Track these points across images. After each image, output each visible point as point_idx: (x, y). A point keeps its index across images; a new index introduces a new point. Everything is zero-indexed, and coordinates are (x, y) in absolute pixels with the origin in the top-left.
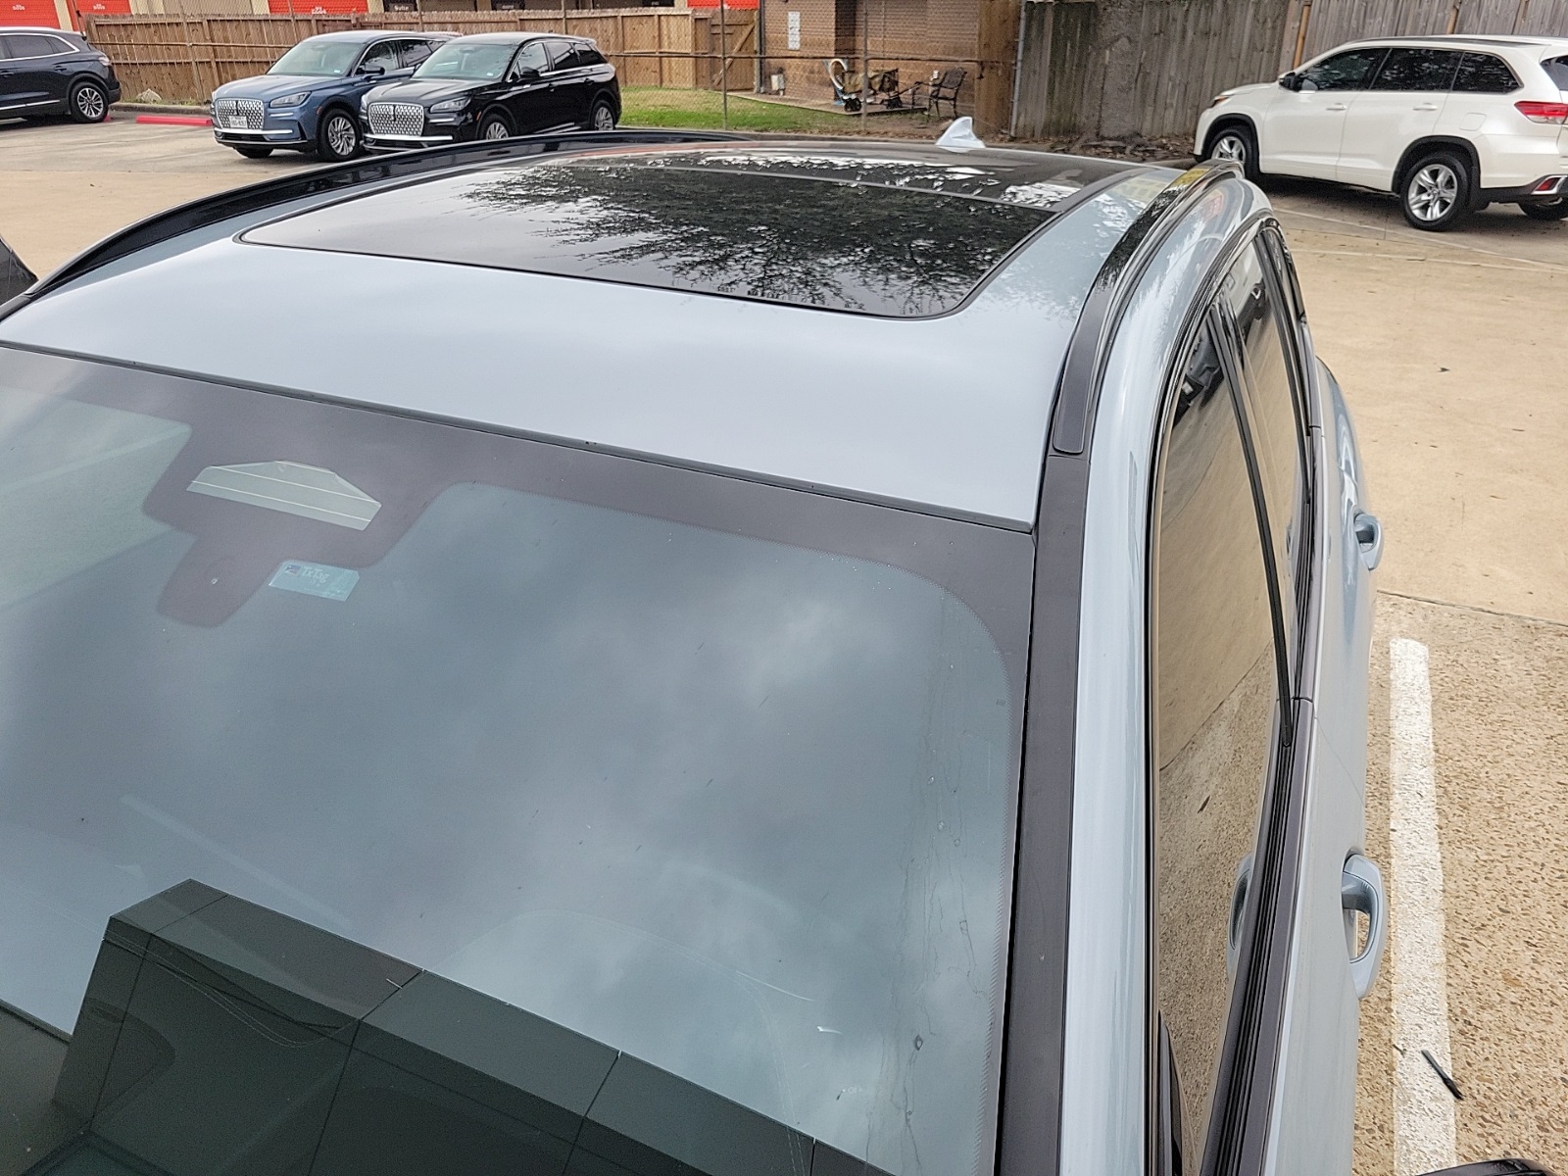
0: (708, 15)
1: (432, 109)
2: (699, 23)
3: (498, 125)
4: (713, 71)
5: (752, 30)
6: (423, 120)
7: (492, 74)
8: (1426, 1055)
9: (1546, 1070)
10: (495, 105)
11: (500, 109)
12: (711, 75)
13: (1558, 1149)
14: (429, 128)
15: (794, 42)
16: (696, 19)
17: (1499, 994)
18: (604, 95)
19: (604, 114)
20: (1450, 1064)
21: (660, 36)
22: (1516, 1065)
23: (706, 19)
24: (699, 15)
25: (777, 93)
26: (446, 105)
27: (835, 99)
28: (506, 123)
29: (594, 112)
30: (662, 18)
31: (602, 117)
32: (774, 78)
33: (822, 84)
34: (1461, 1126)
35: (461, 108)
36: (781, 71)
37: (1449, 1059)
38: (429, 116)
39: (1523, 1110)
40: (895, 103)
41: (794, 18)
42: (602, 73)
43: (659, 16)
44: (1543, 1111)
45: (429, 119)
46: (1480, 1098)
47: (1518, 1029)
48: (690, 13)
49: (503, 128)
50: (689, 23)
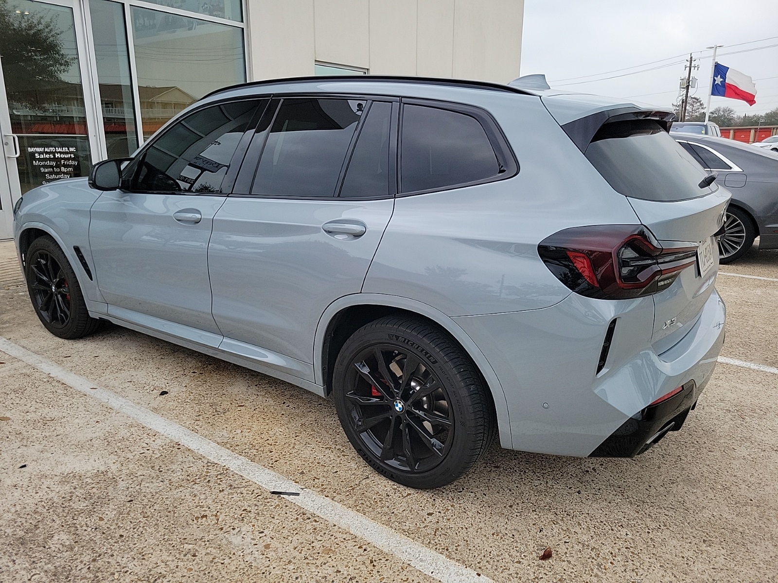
8: (298, 494)
9: (271, 529)
13: (234, 509)
17: (321, 540)
20: (290, 500)
22: (278, 521)
34: (260, 488)
37: (292, 501)
39: (256, 510)
44: (252, 515)
46: (269, 500)
47: (297, 533)
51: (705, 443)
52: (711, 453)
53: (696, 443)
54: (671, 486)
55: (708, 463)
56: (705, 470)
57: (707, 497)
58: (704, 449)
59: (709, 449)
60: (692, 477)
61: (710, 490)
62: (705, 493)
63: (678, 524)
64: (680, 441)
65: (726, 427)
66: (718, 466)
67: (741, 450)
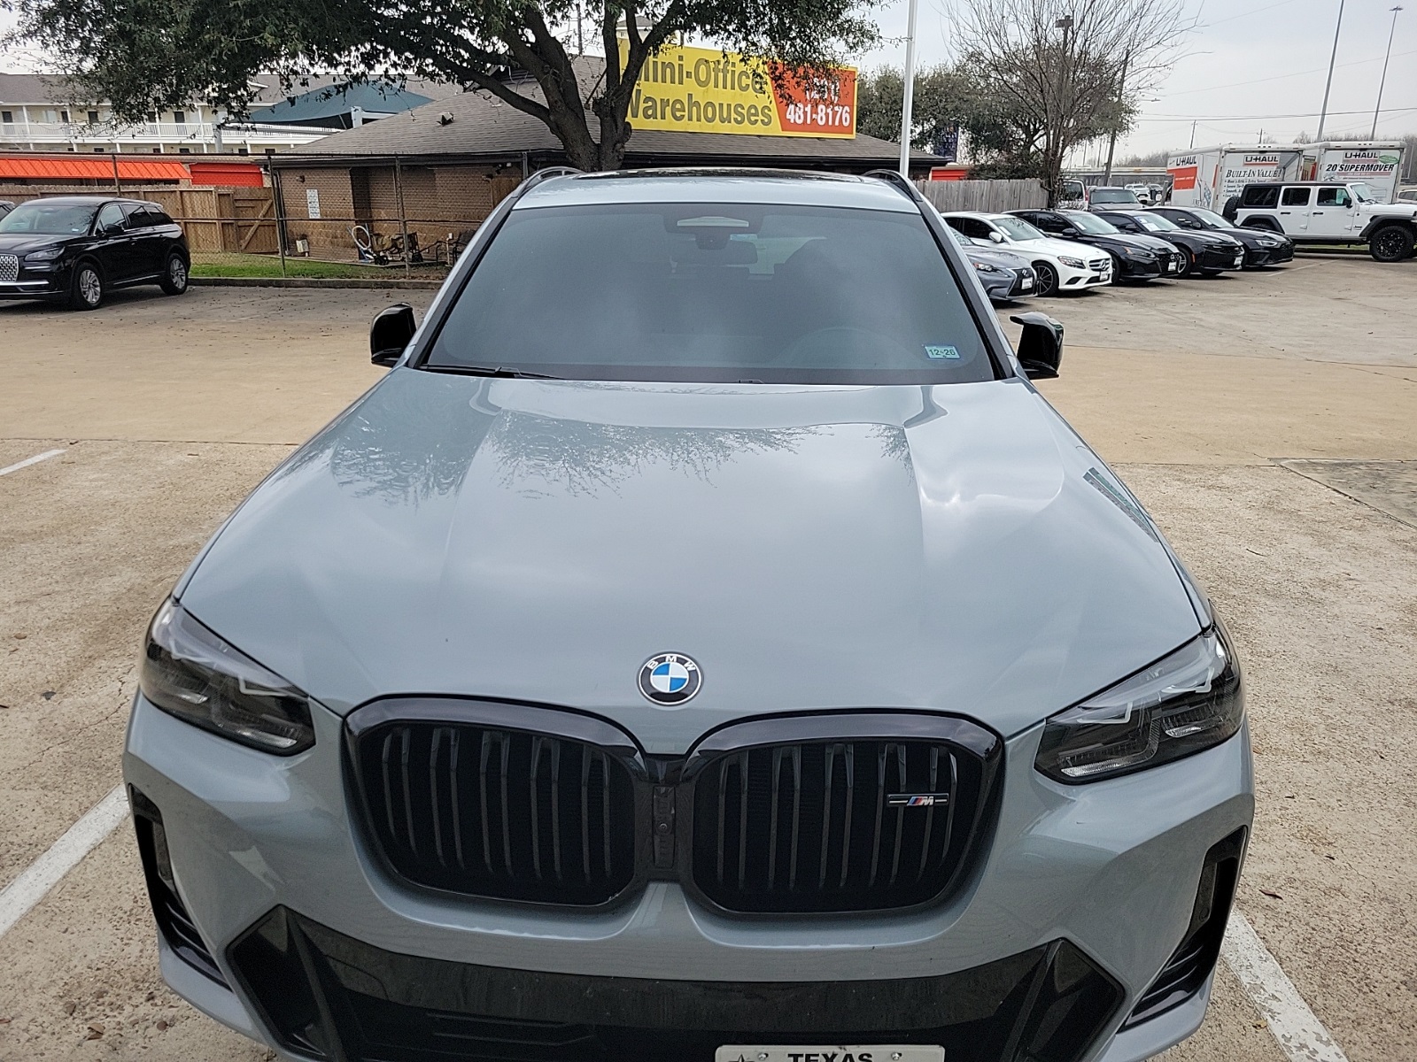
0: (231, 191)
1: (26, 259)
2: (222, 199)
3: (89, 272)
4: (240, 238)
5: (272, 204)
6: (17, 267)
7: (79, 230)
10: (84, 255)
11: (90, 258)
12: (238, 241)
14: (24, 274)
15: (314, 212)
16: (219, 195)
18: (176, 250)
19: (177, 265)
21: (183, 209)
23: (229, 195)
24: (221, 191)
25: (303, 254)
26: (40, 255)
27: (360, 258)
28: (96, 270)
29: (169, 264)
30: (185, 194)
31: (176, 267)
32: (299, 243)
33: (346, 246)
35: (55, 257)
36: (304, 237)
38: (24, 264)
40: (417, 259)
41: (312, 195)
42: (172, 231)
43: (181, 192)
45: (24, 267)
48: (212, 189)
49: (93, 275)
50: (213, 199)
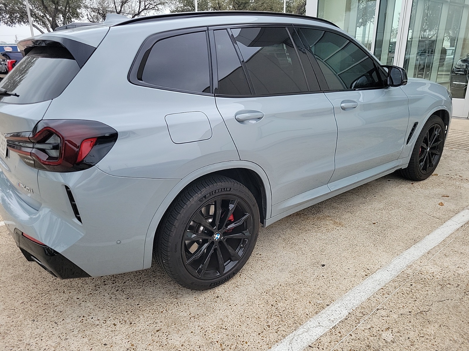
51: (31, 306)
52: (21, 302)
53: (36, 301)
54: (25, 268)
55: (18, 294)
56: (17, 289)
57: (4, 276)
58: (27, 301)
59: (25, 304)
60: (19, 280)
61: (5, 280)
62: (6, 278)
63: (8, 258)
64: (46, 294)
65: (28, 333)
66: (11, 296)
67: (4, 320)
